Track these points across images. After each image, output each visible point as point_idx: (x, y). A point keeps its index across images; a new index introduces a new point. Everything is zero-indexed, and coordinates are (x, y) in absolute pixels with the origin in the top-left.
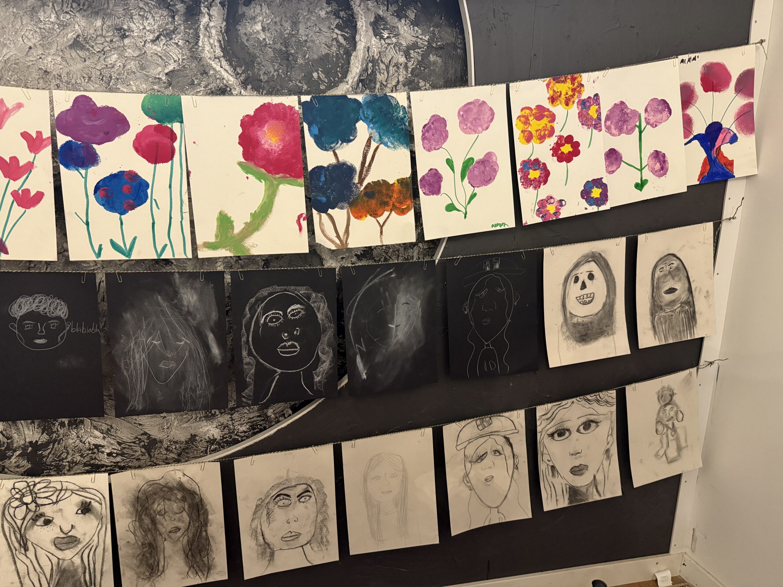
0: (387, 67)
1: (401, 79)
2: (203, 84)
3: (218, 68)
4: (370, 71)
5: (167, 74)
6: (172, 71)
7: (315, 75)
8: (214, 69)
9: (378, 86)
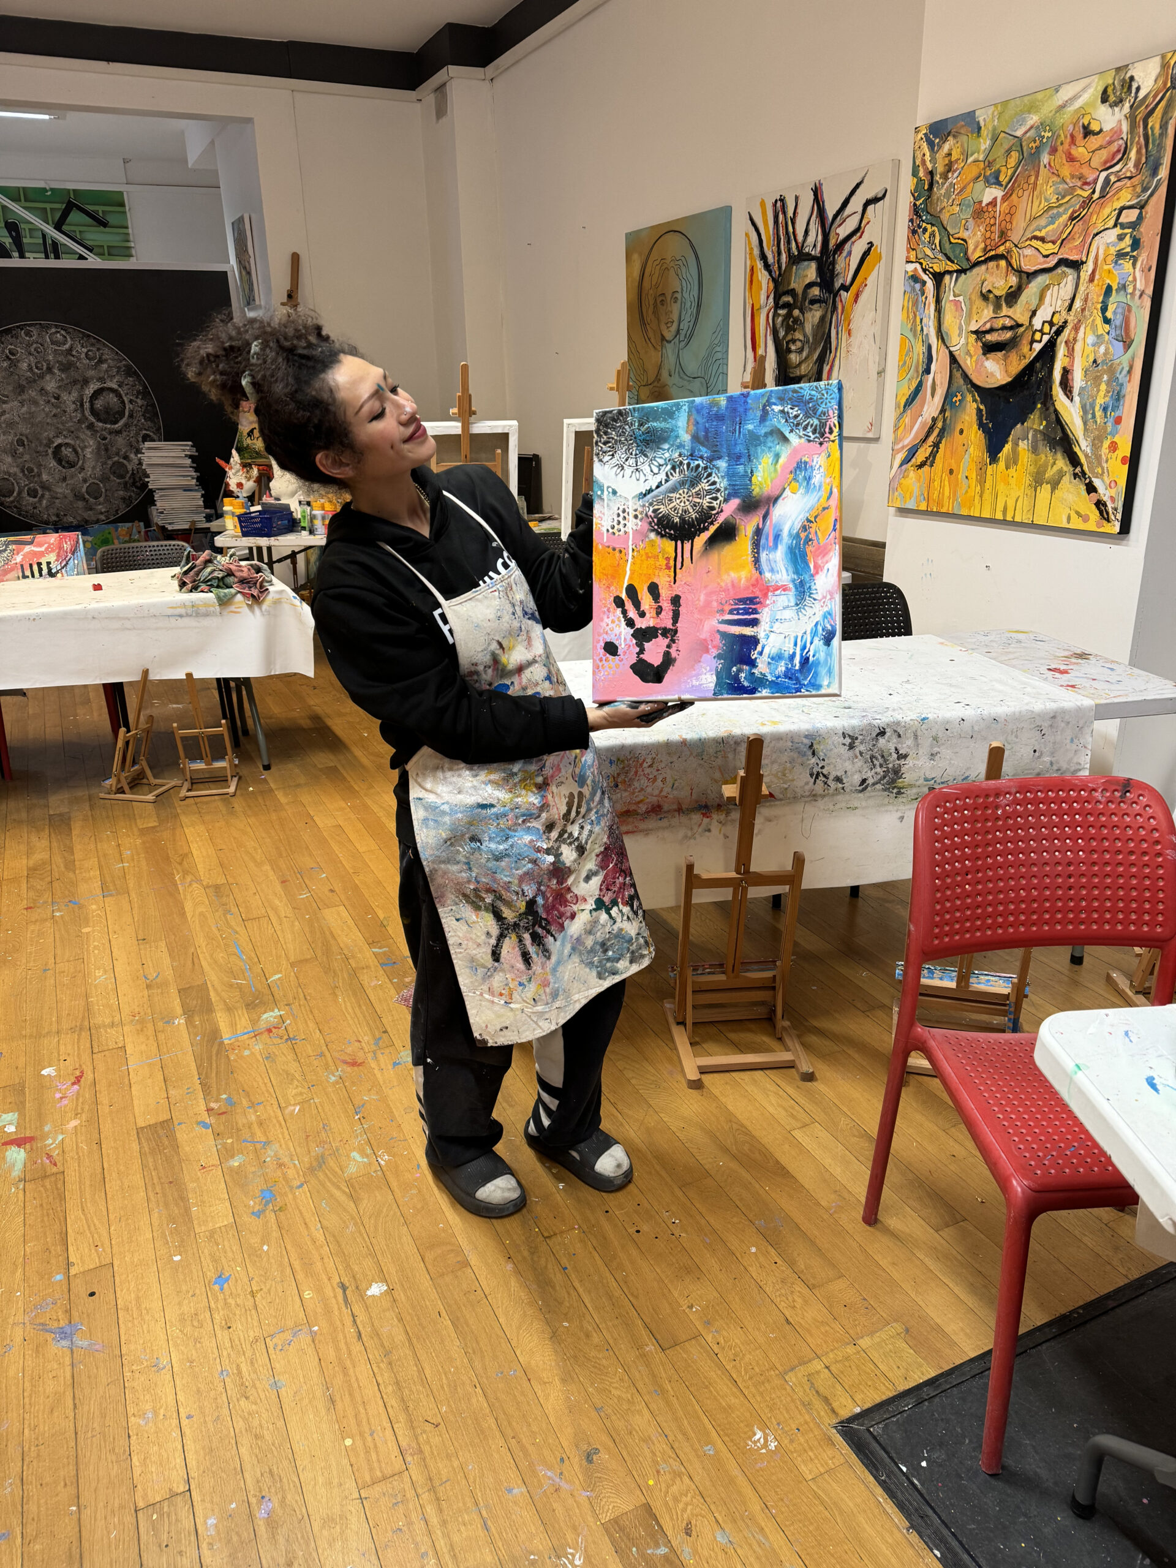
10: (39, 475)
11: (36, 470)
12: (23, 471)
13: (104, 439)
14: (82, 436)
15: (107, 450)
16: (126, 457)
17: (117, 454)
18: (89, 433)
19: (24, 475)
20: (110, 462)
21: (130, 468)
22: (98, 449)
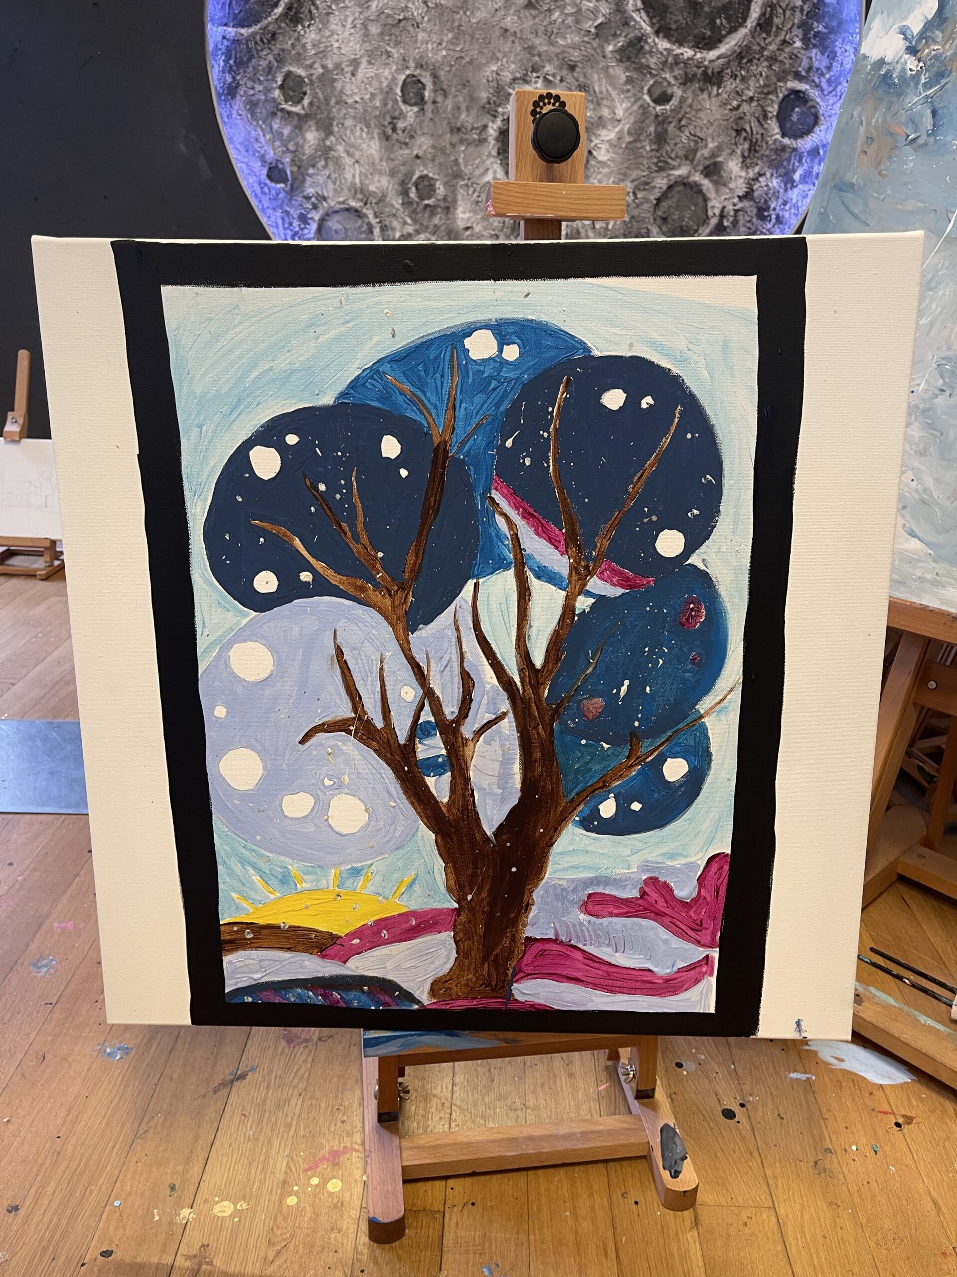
0: (784, 11)
1: (796, 21)
2: (624, 34)
3: (638, 19)
4: (767, 15)
5: (596, 27)
6: (600, 24)
7: (718, 21)
8: (635, 20)
9: (774, 29)
10: (448, 208)
11: (441, 190)
12: (405, 193)
13: (663, 98)
14: (599, 85)
15: (660, 139)
16: (713, 170)
17: (689, 156)
18: (620, 74)
19: (407, 203)
20: (661, 183)
21: (715, 204)
22: (637, 133)
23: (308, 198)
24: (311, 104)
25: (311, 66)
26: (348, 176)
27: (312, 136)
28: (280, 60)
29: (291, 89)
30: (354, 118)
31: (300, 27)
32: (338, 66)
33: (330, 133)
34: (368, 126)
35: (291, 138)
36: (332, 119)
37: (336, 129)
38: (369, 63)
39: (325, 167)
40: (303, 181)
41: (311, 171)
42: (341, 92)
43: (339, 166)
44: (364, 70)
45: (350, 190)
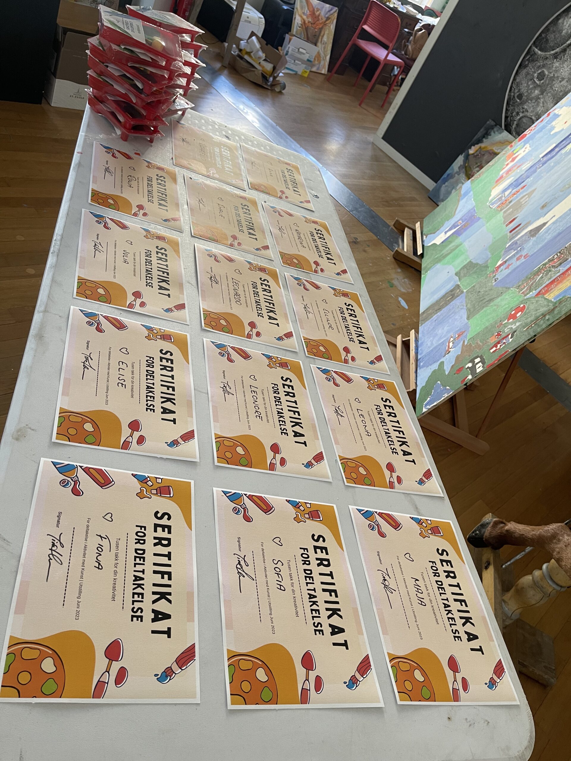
23: (523, 108)
24: (543, 83)
25: (551, 73)
26: (538, 109)
27: (537, 92)
28: (544, 66)
29: (541, 76)
30: (552, 94)
31: (555, 60)
32: (558, 77)
33: (542, 94)
34: (554, 99)
35: (531, 89)
36: (545, 90)
37: (545, 94)
38: (567, 81)
39: (534, 103)
40: (526, 103)
41: (530, 101)
42: (554, 85)
43: (538, 105)
44: (564, 83)
45: (536, 113)
